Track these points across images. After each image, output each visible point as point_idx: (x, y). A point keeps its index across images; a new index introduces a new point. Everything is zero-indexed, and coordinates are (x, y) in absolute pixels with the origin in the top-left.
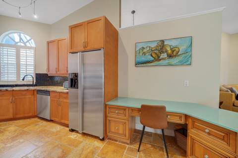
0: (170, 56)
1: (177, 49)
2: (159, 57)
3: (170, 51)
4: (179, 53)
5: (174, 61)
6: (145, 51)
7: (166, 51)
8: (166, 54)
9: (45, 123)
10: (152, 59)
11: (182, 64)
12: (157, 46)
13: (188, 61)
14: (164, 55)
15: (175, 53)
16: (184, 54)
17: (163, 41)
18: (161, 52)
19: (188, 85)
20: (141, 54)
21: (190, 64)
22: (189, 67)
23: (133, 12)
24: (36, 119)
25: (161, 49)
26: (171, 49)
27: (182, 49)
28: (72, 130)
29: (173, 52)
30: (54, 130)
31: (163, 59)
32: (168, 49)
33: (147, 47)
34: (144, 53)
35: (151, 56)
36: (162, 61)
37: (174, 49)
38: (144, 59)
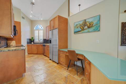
0: (89, 27)
1: (92, 23)
2: (84, 28)
3: (89, 25)
4: (93, 25)
5: (91, 30)
6: (78, 26)
7: (87, 25)
8: (87, 26)
9: (44, 56)
10: (81, 29)
11: (95, 31)
12: (83, 23)
13: (97, 29)
14: (86, 27)
15: (91, 25)
16: (96, 25)
17: (85, 20)
18: (85, 26)
19: (98, 43)
20: (76, 28)
21: (99, 31)
22: (98, 32)
23: (80, 5)
24: (42, 55)
25: (84, 24)
26: (89, 24)
27: (95, 23)
28: (50, 59)
29: (90, 25)
30: (45, 58)
31: (85, 29)
32: (88, 24)
33: (78, 24)
34: (77, 27)
35: (81, 28)
36: (85, 30)
37: (91, 23)
38: (77, 30)
